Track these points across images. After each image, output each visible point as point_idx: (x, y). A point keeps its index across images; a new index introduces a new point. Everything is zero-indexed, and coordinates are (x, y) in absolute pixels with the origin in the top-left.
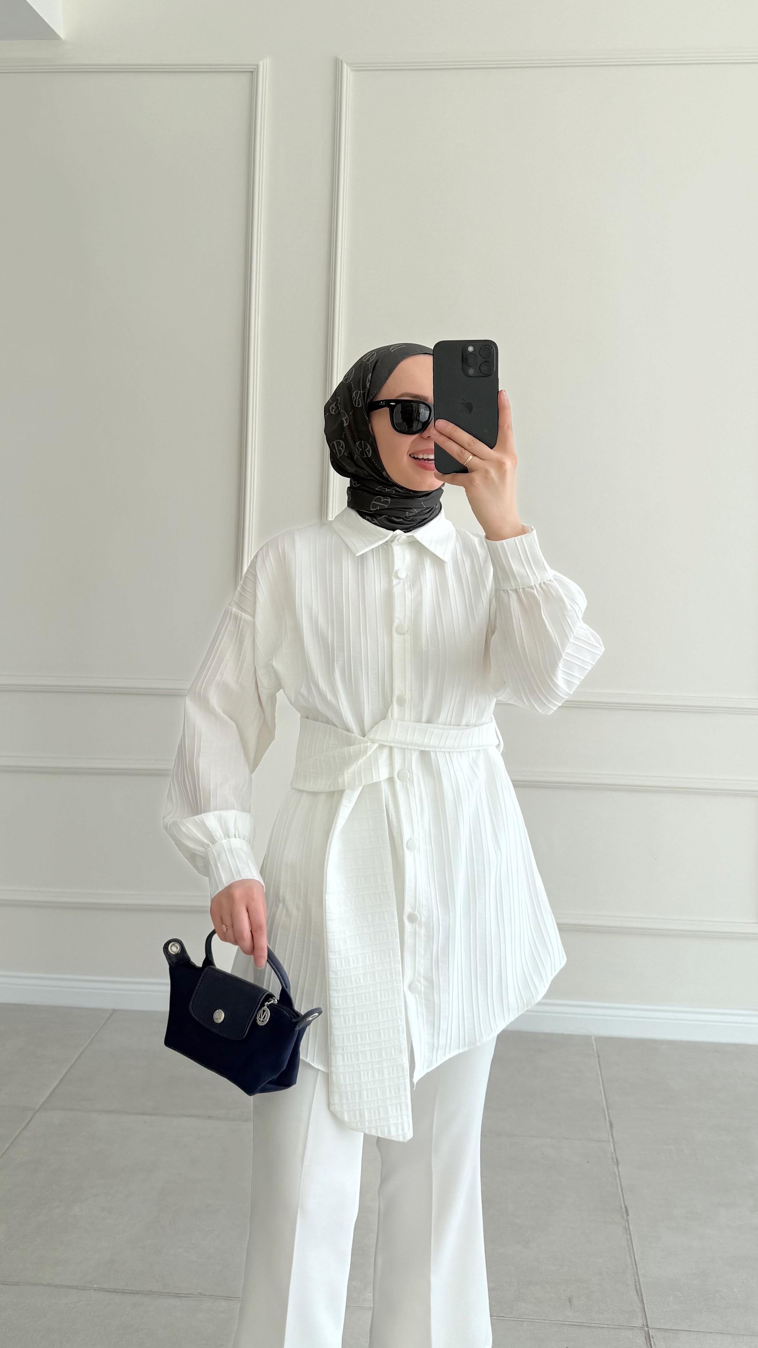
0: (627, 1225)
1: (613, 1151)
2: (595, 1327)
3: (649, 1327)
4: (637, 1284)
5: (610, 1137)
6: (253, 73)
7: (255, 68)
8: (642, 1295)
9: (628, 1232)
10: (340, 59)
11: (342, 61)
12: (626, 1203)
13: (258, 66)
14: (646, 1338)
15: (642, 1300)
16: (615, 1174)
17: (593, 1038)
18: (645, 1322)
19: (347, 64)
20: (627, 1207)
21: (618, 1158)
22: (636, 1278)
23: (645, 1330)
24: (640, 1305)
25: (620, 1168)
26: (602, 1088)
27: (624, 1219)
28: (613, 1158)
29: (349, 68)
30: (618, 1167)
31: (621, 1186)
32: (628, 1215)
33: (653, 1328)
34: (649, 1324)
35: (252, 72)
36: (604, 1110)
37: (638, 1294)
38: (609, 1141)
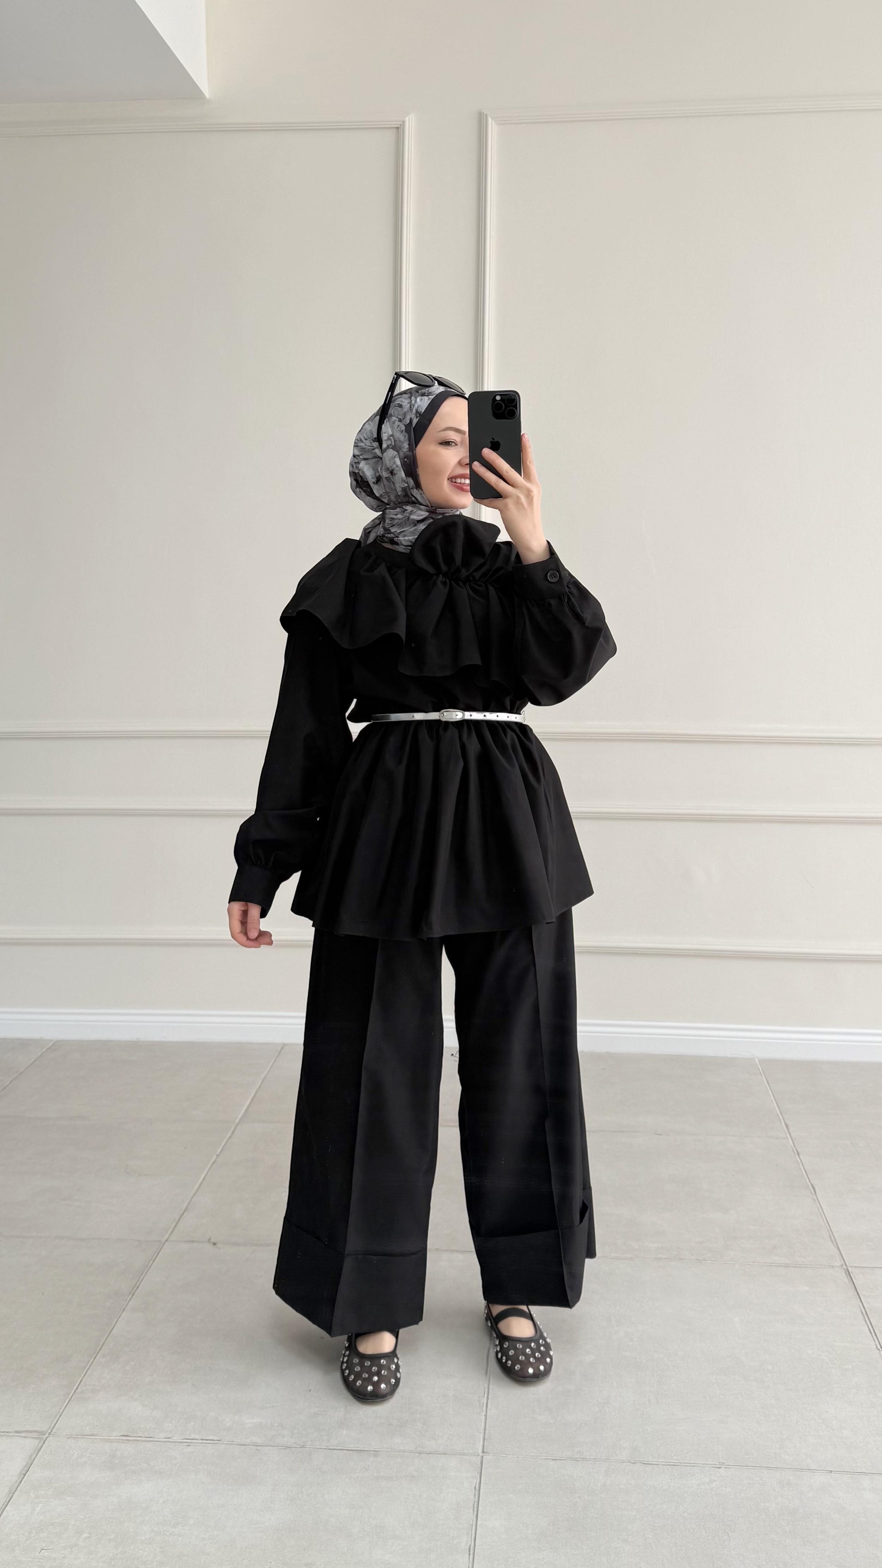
0: (815, 1197)
1: (792, 1145)
2: (800, 1267)
3: (848, 1265)
4: (832, 1237)
5: (788, 1135)
6: (399, 130)
7: (401, 125)
8: (837, 1244)
9: (817, 1202)
10: (485, 113)
11: (486, 115)
12: (812, 1183)
13: (404, 122)
14: (846, 1274)
15: (839, 1248)
16: (797, 1161)
17: (757, 1061)
18: (843, 1263)
19: (492, 118)
20: (813, 1184)
21: (799, 1150)
22: (831, 1233)
23: (844, 1268)
24: (836, 1251)
25: (802, 1158)
26: (772, 1098)
27: (812, 1193)
28: (793, 1151)
29: (493, 122)
30: (799, 1157)
31: (805, 1170)
32: (815, 1191)
33: (851, 1267)
34: (847, 1264)
35: (398, 128)
36: (779, 1116)
37: (834, 1245)
38: (788, 1138)
